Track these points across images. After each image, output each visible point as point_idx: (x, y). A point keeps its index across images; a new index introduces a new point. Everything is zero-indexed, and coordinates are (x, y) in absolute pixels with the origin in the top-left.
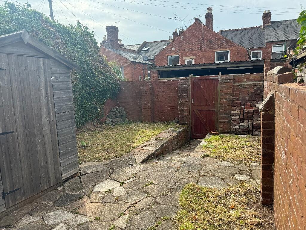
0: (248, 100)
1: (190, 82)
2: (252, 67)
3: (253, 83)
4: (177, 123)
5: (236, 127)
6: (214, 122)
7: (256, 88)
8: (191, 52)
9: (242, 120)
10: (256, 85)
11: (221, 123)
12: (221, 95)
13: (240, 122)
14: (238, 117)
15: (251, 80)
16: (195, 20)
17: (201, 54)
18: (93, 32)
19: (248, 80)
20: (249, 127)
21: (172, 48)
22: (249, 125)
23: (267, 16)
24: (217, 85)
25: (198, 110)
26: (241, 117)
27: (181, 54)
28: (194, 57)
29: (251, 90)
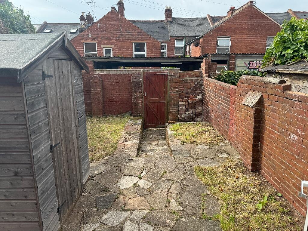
0: (190, 93)
1: (142, 77)
2: (181, 63)
3: (194, 78)
4: (131, 115)
5: (183, 116)
6: (164, 112)
7: (196, 83)
8: (109, 41)
9: (187, 110)
10: (196, 80)
11: (170, 113)
12: (170, 89)
13: (186, 112)
14: (184, 107)
15: (193, 76)
16: (111, 8)
17: (119, 44)
18: (29, 16)
19: (191, 76)
20: (192, 115)
21: (88, 34)
22: (192, 113)
23: (168, 12)
24: (167, 80)
25: (150, 102)
26: (187, 107)
27: (99, 42)
28: (113, 46)
29: (193, 85)
